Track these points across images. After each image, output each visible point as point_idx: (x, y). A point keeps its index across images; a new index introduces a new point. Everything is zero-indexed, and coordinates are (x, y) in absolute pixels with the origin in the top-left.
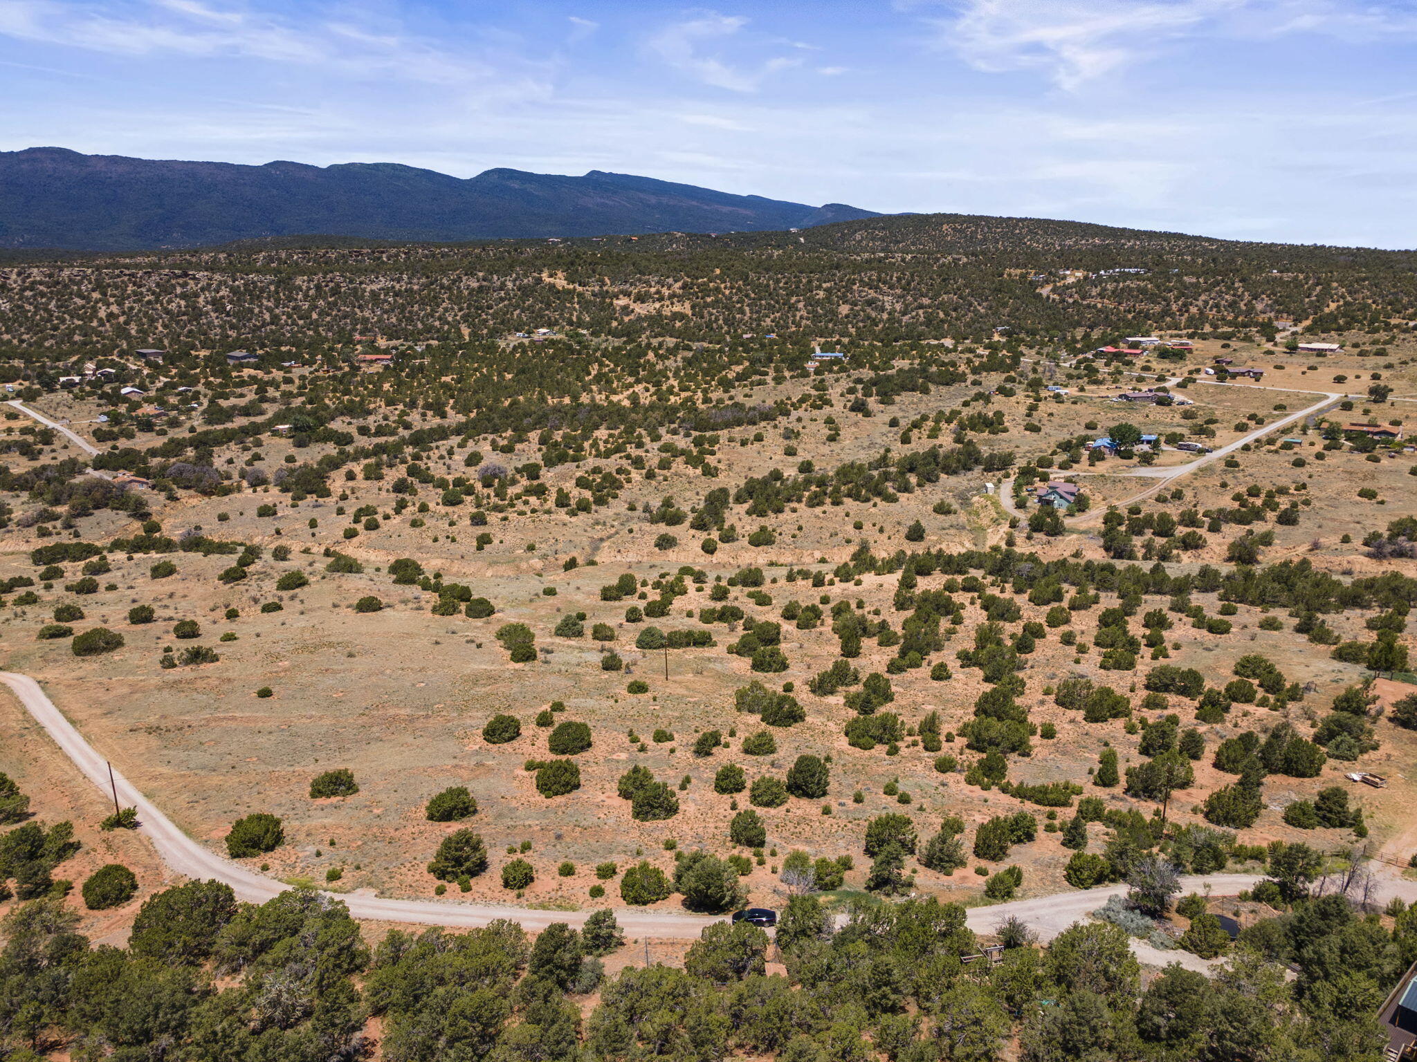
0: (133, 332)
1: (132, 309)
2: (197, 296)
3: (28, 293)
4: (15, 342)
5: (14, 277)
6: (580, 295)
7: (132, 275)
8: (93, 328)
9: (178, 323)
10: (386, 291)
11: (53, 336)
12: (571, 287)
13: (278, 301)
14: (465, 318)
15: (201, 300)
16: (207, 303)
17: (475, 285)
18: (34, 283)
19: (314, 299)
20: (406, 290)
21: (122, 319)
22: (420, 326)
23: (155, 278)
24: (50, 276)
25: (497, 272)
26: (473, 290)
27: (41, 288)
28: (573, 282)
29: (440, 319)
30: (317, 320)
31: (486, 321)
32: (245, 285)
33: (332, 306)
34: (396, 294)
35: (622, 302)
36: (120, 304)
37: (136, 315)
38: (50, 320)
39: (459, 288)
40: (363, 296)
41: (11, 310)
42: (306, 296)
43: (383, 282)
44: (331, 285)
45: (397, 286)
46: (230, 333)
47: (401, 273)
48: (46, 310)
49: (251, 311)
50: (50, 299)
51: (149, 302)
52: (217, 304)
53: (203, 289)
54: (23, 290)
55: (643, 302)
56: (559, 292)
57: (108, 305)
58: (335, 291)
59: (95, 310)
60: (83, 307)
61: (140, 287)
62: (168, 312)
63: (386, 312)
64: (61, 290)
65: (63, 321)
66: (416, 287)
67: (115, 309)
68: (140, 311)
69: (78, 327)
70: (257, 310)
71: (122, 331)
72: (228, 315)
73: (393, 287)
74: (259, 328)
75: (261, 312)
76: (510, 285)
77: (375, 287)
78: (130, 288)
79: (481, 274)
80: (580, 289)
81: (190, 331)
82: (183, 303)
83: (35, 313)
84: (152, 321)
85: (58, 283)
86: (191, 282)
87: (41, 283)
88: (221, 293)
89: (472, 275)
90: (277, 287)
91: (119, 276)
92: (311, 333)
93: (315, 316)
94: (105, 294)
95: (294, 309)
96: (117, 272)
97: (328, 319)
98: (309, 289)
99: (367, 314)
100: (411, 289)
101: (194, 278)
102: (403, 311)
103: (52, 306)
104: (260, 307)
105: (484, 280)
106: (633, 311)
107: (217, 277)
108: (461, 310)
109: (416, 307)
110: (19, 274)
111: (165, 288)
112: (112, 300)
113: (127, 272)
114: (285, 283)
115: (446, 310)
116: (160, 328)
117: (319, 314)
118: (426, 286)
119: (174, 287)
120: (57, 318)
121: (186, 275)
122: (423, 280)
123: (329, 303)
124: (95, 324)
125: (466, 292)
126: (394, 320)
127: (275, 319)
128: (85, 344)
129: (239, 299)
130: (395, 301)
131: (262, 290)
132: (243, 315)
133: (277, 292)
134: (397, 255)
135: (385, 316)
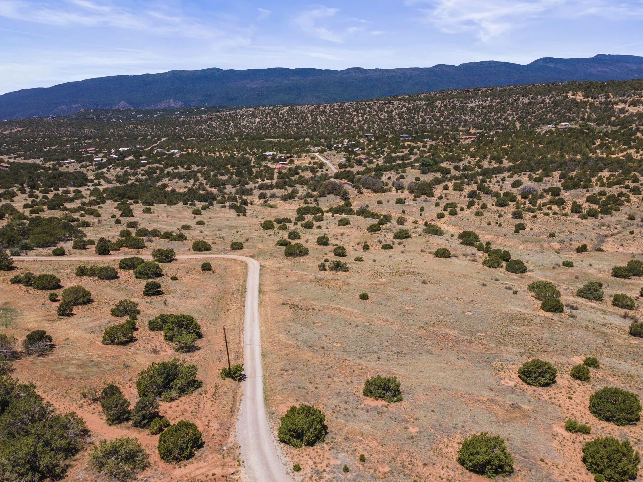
1: (367, 118)
2: (392, 111)
5: (328, 107)
6: (590, 104)
7: (369, 104)
8: (351, 127)
9: (383, 124)
10: (478, 106)
12: (586, 100)
13: (426, 113)
14: (518, 119)
15: (394, 113)
16: (396, 114)
17: (527, 101)
18: (334, 109)
19: (442, 112)
20: (489, 106)
21: (362, 123)
23: (377, 105)
24: (341, 106)
25: (541, 94)
26: (525, 104)
27: (336, 111)
28: (588, 97)
29: (505, 119)
30: (443, 121)
31: (530, 119)
32: (413, 106)
34: (483, 108)
35: (619, 107)
36: (363, 116)
37: (368, 121)
38: (337, 124)
39: (517, 103)
40: (466, 109)
41: (325, 120)
42: (439, 110)
43: (478, 102)
44: (452, 104)
45: (484, 104)
46: (403, 127)
47: (487, 97)
48: (336, 120)
49: (414, 117)
50: (339, 116)
51: (373, 115)
52: (400, 115)
53: (395, 109)
54: (330, 112)
56: (578, 103)
57: (358, 117)
58: (453, 108)
59: (353, 120)
60: (349, 118)
61: (371, 109)
62: (380, 119)
63: (477, 117)
64: (342, 111)
65: (342, 124)
66: (494, 104)
67: (360, 118)
68: (369, 119)
69: (346, 126)
70: (416, 117)
71: (361, 128)
72: (404, 119)
73: (482, 104)
74: (416, 125)
75: (418, 118)
76: (547, 100)
77: (473, 105)
78: (368, 109)
79: (531, 96)
80: (591, 101)
81: (387, 127)
82: (386, 115)
83: (332, 122)
84: (374, 123)
85: (342, 109)
86: (391, 106)
87: (337, 109)
88: (403, 110)
89: (526, 96)
90: (427, 106)
91: (364, 105)
92: (439, 127)
93: (442, 119)
94: (358, 112)
95: (433, 116)
97: (448, 120)
98: (441, 107)
99: (467, 117)
100: (491, 105)
101: (393, 104)
102: (485, 116)
103: (339, 118)
104: (418, 115)
105: (533, 98)
106: (627, 112)
107: (402, 103)
108: (517, 114)
109: (493, 114)
110: (330, 106)
111: (381, 109)
112: (360, 115)
114: (430, 104)
115: (509, 115)
116: (376, 126)
117: (444, 118)
118: (500, 103)
119: (384, 108)
120: (340, 123)
121: (390, 103)
122: (499, 100)
123: (450, 113)
124: (352, 125)
125: (521, 106)
127: (424, 120)
128: (348, 133)
129: (409, 113)
130: (482, 111)
131: (420, 108)
132: (410, 119)
133: (426, 109)
134: (486, 91)
135: (476, 119)
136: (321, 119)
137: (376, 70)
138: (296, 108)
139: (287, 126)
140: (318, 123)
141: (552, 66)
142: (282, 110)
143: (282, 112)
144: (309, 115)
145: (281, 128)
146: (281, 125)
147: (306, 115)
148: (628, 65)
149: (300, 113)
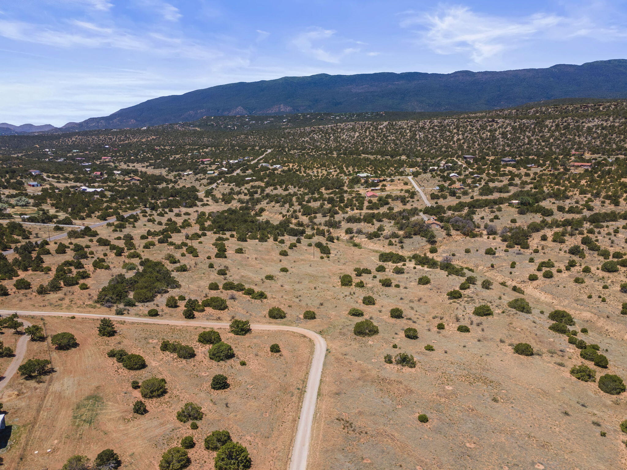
0: (465, 147)
1: (467, 137)
4: (421, 150)
5: (428, 123)
7: (471, 122)
8: (450, 145)
9: (484, 143)
10: (598, 126)
11: (435, 149)
13: (534, 133)
15: (497, 132)
16: (500, 134)
18: (434, 126)
19: (554, 131)
20: (610, 126)
21: (462, 141)
22: (614, 146)
23: (480, 123)
24: (441, 123)
27: (436, 128)
30: (552, 143)
32: (519, 125)
34: (603, 128)
36: (463, 135)
37: (468, 139)
38: (436, 142)
40: (582, 130)
41: (424, 137)
42: (549, 130)
43: (596, 122)
44: (565, 124)
45: (605, 124)
46: (506, 148)
47: (610, 117)
48: (435, 137)
49: (519, 138)
50: (438, 133)
51: (475, 134)
52: (504, 135)
53: (499, 128)
54: (430, 129)
57: (458, 135)
58: (566, 127)
59: (453, 137)
60: (449, 136)
61: (473, 127)
62: (481, 138)
63: (594, 138)
64: (443, 129)
65: (440, 142)
66: (617, 124)
67: (460, 137)
68: (470, 138)
69: (445, 145)
70: (522, 137)
71: (461, 147)
72: (508, 139)
73: (602, 124)
74: (521, 146)
75: (524, 138)
77: (590, 125)
78: (469, 127)
81: (489, 147)
82: (489, 134)
83: (431, 139)
84: (474, 142)
85: (442, 126)
86: (495, 124)
87: (436, 126)
88: (507, 129)
90: (535, 126)
91: (466, 122)
92: (547, 149)
93: (551, 140)
94: (458, 130)
95: (541, 137)
96: (466, 120)
97: (559, 142)
98: (552, 126)
99: (582, 139)
100: (614, 126)
101: (497, 122)
102: (605, 138)
103: (438, 136)
107: (507, 121)
109: (614, 136)
110: (430, 123)
111: (483, 127)
112: (460, 133)
113: (469, 120)
114: (540, 123)
116: (476, 146)
117: (554, 140)
119: (487, 126)
120: (438, 141)
121: (493, 121)
122: (623, 120)
123: (561, 134)
124: (451, 143)
126: (598, 143)
127: (530, 142)
128: (445, 152)
129: (514, 132)
130: (602, 132)
131: (527, 128)
132: (515, 140)
133: (534, 128)
135: (593, 141)
136: (420, 136)
138: (396, 124)
139: (384, 141)
140: (416, 140)
143: (382, 126)
144: (408, 131)
145: (379, 143)
147: (405, 131)
149: (399, 129)
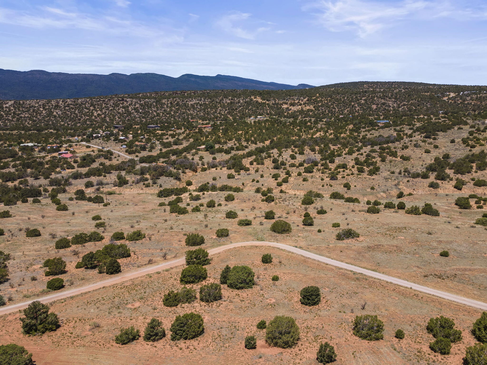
0: (108, 120)
1: (106, 112)
2: (128, 107)
3: (67, 108)
4: (66, 125)
5: (61, 102)
6: (268, 104)
7: (104, 101)
8: (93, 119)
9: (123, 116)
10: (197, 104)
11: (79, 123)
12: (264, 101)
13: (157, 108)
14: (229, 113)
15: (130, 108)
16: (132, 109)
17: (229, 101)
18: (68, 104)
19: (170, 107)
20: (204, 104)
21: (103, 116)
22: (212, 116)
23: (112, 101)
24: (74, 102)
25: (236, 97)
26: (229, 103)
27: (71, 106)
28: (264, 100)
29: (219, 113)
30: (174, 115)
31: (237, 114)
32: (144, 103)
33: (178, 109)
34: (201, 105)
35: (285, 106)
36: (101, 111)
37: (108, 114)
38: (77, 117)
39: (223, 103)
40: (188, 106)
41: (62, 114)
42: (167, 106)
43: (194, 101)
44: (176, 102)
45: (200, 103)
46: (143, 120)
47: (201, 98)
48: (75, 113)
49: (149, 112)
50: (76, 110)
51: (111, 110)
52: (136, 110)
53: (130, 105)
54: (65, 107)
55: (293, 106)
56: (260, 103)
57: (97, 111)
58: (178, 104)
59: (93, 113)
60: (88, 112)
61: (107, 105)
62: (119, 113)
63: (198, 111)
64: (80, 107)
65: (82, 117)
66: (207, 103)
67: (99, 112)
68: (109, 113)
69: (87, 119)
70: (151, 112)
71: (104, 120)
72: (141, 113)
73: (199, 103)
74: (153, 118)
75: (152, 112)
76: (242, 101)
77: (192, 103)
78: (104, 105)
79: (230, 98)
80: (267, 102)
81: (128, 119)
82: (123, 109)
83: (71, 115)
84: (114, 116)
85: (77, 104)
86: (125, 102)
87: (71, 104)
88: (137, 106)
89: (227, 98)
90: (156, 103)
91: (99, 101)
92: (173, 119)
93: (172, 113)
94: (95, 107)
95: (164, 111)
97: (178, 114)
98: (168, 104)
99: (192, 112)
100: (206, 104)
101: (126, 101)
102: (205, 111)
103: (77, 112)
104: (152, 110)
105: (232, 99)
106: (291, 109)
107: (134, 100)
108: (226, 110)
109: (209, 110)
110: (63, 102)
111: (116, 105)
112: (98, 109)
113: (102, 100)
114: (158, 102)
115: (220, 110)
116: (117, 119)
117: (174, 113)
118: (211, 102)
119: (119, 104)
120: (79, 116)
121: (123, 100)
122: (209, 100)
123: (177, 109)
124: (93, 118)
125: (226, 104)
126: (202, 114)
127: (158, 115)
128: (92, 125)
129: (143, 108)
130: (201, 108)
131: (151, 105)
132: (146, 113)
133: (156, 105)
134: (190, 94)
135: (198, 113)
136: (57, 113)
137: (60, 74)
138: (24, 103)
139: (17, 118)
140: (55, 116)
141: (193, 80)
142: (6, 104)
143: (7, 105)
144: (42, 109)
145: (12, 121)
146: (10, 118)
147: (38, 109)
148: (236, 82)
149: (30, 107)
